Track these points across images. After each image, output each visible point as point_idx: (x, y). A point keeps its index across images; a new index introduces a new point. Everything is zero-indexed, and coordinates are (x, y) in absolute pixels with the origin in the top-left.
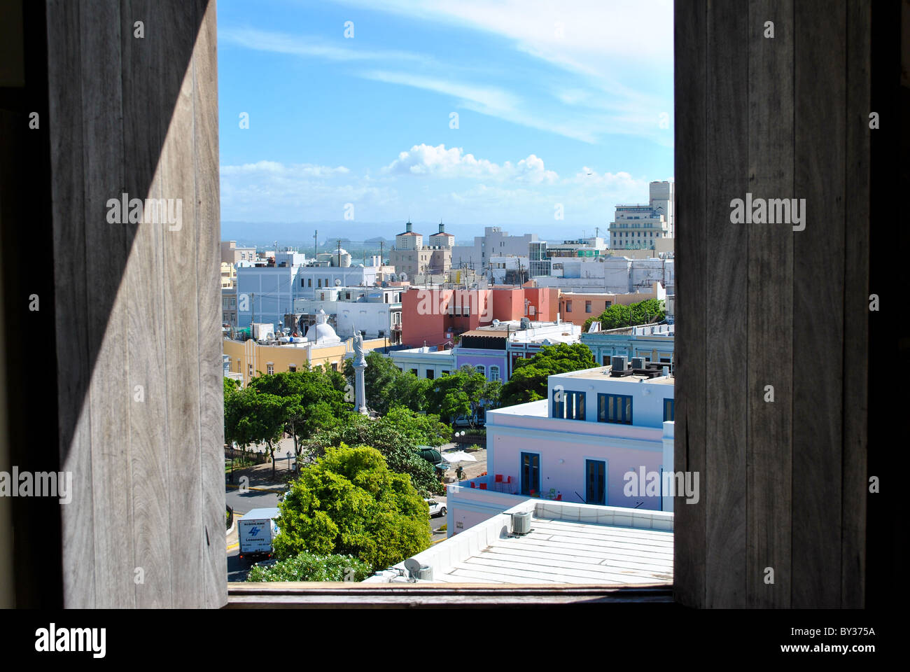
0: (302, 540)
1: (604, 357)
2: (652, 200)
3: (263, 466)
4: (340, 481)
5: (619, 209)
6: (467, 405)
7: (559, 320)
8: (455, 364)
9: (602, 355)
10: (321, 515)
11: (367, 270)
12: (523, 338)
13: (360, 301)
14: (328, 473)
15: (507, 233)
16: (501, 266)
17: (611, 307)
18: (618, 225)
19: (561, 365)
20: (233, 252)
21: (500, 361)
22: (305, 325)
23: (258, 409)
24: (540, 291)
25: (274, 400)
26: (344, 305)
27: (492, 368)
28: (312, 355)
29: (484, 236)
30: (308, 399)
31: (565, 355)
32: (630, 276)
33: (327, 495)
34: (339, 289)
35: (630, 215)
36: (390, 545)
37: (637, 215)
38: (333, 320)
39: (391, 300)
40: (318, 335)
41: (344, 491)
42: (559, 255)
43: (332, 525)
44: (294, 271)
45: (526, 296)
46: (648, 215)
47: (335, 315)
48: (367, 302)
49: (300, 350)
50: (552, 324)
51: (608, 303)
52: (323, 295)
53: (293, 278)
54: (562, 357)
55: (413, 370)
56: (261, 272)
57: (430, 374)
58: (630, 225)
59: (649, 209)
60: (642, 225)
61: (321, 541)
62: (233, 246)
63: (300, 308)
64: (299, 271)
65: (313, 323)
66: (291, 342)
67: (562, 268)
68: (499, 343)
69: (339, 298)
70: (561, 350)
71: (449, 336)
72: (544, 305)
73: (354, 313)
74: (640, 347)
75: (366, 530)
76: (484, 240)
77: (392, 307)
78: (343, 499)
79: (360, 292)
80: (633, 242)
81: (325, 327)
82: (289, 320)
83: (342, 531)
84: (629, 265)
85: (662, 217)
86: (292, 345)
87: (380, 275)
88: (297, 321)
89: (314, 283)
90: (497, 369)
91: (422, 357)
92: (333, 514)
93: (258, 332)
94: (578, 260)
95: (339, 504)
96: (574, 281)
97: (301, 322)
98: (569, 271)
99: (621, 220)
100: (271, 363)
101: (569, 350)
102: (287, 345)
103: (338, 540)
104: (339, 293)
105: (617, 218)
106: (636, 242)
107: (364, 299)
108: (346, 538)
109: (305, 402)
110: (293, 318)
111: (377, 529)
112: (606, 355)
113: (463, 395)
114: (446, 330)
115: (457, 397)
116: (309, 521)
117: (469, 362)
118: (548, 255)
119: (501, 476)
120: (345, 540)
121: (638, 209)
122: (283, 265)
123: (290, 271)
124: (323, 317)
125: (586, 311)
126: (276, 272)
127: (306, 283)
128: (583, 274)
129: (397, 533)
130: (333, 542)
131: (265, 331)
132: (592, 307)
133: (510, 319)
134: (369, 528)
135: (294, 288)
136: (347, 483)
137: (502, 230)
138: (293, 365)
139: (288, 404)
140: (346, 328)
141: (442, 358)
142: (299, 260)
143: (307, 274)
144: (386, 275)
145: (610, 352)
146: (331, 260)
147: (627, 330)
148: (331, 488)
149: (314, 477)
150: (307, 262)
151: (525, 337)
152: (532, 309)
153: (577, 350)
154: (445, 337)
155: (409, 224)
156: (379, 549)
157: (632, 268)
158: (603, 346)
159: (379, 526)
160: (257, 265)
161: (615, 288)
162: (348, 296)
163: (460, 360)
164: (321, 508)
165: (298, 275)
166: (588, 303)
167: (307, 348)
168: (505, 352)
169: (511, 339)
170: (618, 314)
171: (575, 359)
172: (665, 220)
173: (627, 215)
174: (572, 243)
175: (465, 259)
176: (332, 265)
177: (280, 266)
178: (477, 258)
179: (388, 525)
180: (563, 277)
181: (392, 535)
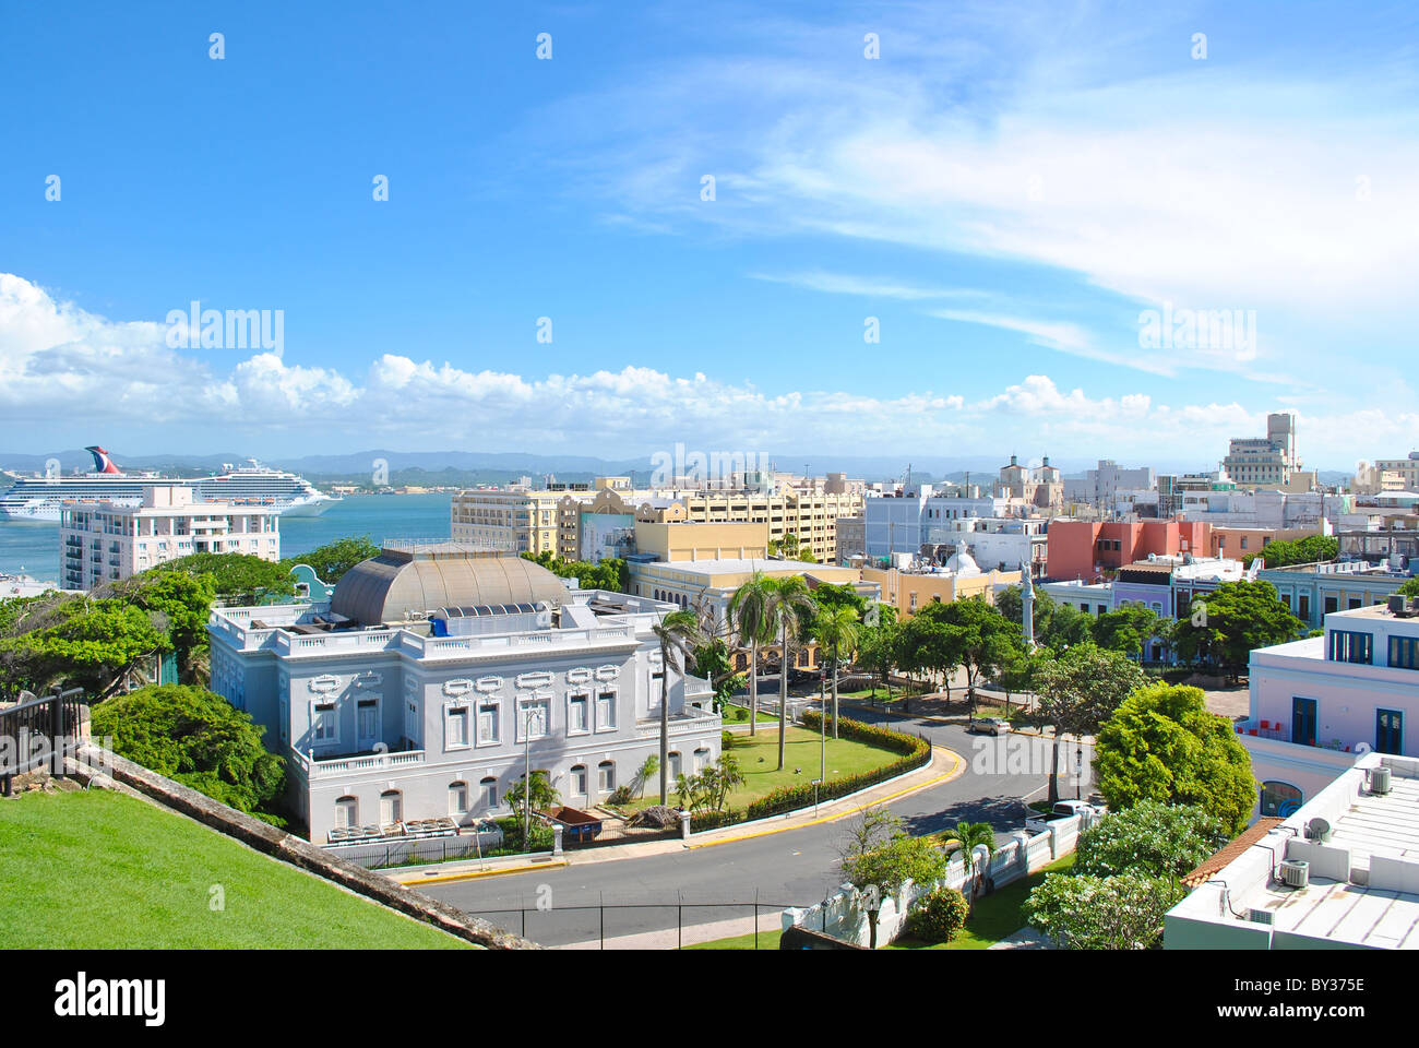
0: (1136, 785)
1: (1301, 597)
2: (1270, 433)
3: (931, 696)
4: (1165, 724)
5: (1234, 443)
6: (1138, 642)
7: (1221, 555)
8: (1113, 598)
9: (1299, 594)
10: (1152, 759)
11: (997, 502)
12: (1186, 573)
13: (999, 532)
14: (1151, 713)
15: (1121, 466)
16: (1128, 499)
17: (1272, 543)
18: (1233, 459)
19: (1246, 603)
20: (843, 483)
21: (1164, 598)
22: (945, 555)
23: (935, 638)
24: (1194, 524)
25: (954, 630)
26: (981, 536)
27: (1154, 605)
28: (957, 586)
29: (1097, 469)
30: (986, 630)
31: (1248, 592)
32: (1284, 511)
33: (1154, 737)
34: (976, 520)
35: (1247, 449)
36: (1226, 796)
37: (1253, 448)
38: (971, 550)
39: (1031, 532)
40: (959, 565)
41: (1173, 733)
42: (1191, 488)
43: (1167, 772)
44: (923, 502)
45: (1181, 532)
46: (1267, 448)
47: (973, 546)
48: (1005, 533)
49: (944, 580)
50: (1213, 559)
51: (1266, 539)
52: (959, 525)
53: (921, 508)
54: (1244, 595)
55: (1082, 605)
56: (888, 503)
57: (1102, 609)
58: (1246, 460)
59: (1268, 442)
60: (1260, 459)
61: (1156, 788)
62: (843, 478)
63: (937, 538)
64: (927, 501)
65: (952, 553)
66: (933, 571)
67: (1207, 502)
68: (1163, 579)
69: (976, 529)
70: (1243, 587)
71: (1098, 569)
72: (1198, 540)
73: (993, 544)
74: (1325, 586)
75: (1197, 777)
76: (1097, 473)
77: (1034, 539)
78: (1173, 743)
79: (999, 523)
80: (1263, 477)
81: (965, 558)
82: (927, 550)
83: (1176, 778)
84: (1283, 499)
85: (1282, 451)
86: (935, 575)
87: (1009, 506)
88: (935, 551)
89: (943, 514)
90: (1159, 605)
91: (1076, 591)
92: (1163, 756)
93: (897, 561)
94: (1223, 493)
95: (1169, 748)
96: (1221, 516)
97: (939, 553)
98: (1213, 505)
99: (1237, 455)
100: (913, 592)
101: (1251, 587)
102: (928, 575)
103: (1172, 787)
104: (976, 524)
105: (1232, 452)
106: (1267, 477)
107: (1003, 530)
108: (1181, 786)
109: (982, 634)
110: (932, 548)
111: (1209, 778)
112: (1303, 594)
113: (1133, 632)
114: (1095, 563)
115: (1126, 633)
116: (1139, 765)
117: (1160, 600)
118: (1180, 488)
119: (1267, 722)
120: (1180, 789)
121: (1255, 442)
122: (911, 495)
123: (919, 501)
124: (963, 546)
125: (1242, 547)
126: (905, 502)
127: (934, 514)
128: (1231, 507)
129: (1231, 783)
130: (1169, 788)
131: (905, 560)
132: (1248, 543)
133: (1164, 554)
134: (1199, 776)
135: (922, 519)
136: (1173, 725)
137: (1117, 463)
138: (937, 595)
139: (967, 634)
140: (985, 559)
141: (1095, 592)
142: (927, 491)
143: (935, 505)
144: (1015, 507)
145: (1289, 590)
146: (959, 491)
147: (1301, 568)
148: (1158, 729)
149: (1134, 718)
150: (935, 494)
151: (1188, 572)
152: (1185, 543)
153: (1260, 587)
154: (1094, 571)
155: (1014, 457)
156: (1216, 800)
157: (1286, 503)
158: (1281, 584)
159: (1211, 774)
160: (885, 496)
161: (1269, 524)
162: (984, 527)
163: (1118, 595)
164: (1153, 752)
165: (926, 506)
166: (1243, 540)
167: (952, 578)
168: (1170, 587)
169: (1175, 574)
170: (1281, 552)
171: (1259, 596)
172: (1286, 454)
173: (1243, 449)
174: (1194, 477)
175: (1080, 493)
176: (959, 496)
177: (908, 496)
178: (1091, 492)
179: (1221, 774)
180: (1208, 511)
181: (1227, 785)
